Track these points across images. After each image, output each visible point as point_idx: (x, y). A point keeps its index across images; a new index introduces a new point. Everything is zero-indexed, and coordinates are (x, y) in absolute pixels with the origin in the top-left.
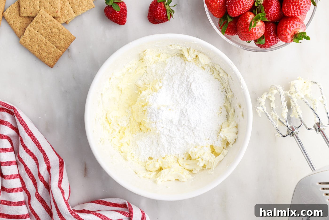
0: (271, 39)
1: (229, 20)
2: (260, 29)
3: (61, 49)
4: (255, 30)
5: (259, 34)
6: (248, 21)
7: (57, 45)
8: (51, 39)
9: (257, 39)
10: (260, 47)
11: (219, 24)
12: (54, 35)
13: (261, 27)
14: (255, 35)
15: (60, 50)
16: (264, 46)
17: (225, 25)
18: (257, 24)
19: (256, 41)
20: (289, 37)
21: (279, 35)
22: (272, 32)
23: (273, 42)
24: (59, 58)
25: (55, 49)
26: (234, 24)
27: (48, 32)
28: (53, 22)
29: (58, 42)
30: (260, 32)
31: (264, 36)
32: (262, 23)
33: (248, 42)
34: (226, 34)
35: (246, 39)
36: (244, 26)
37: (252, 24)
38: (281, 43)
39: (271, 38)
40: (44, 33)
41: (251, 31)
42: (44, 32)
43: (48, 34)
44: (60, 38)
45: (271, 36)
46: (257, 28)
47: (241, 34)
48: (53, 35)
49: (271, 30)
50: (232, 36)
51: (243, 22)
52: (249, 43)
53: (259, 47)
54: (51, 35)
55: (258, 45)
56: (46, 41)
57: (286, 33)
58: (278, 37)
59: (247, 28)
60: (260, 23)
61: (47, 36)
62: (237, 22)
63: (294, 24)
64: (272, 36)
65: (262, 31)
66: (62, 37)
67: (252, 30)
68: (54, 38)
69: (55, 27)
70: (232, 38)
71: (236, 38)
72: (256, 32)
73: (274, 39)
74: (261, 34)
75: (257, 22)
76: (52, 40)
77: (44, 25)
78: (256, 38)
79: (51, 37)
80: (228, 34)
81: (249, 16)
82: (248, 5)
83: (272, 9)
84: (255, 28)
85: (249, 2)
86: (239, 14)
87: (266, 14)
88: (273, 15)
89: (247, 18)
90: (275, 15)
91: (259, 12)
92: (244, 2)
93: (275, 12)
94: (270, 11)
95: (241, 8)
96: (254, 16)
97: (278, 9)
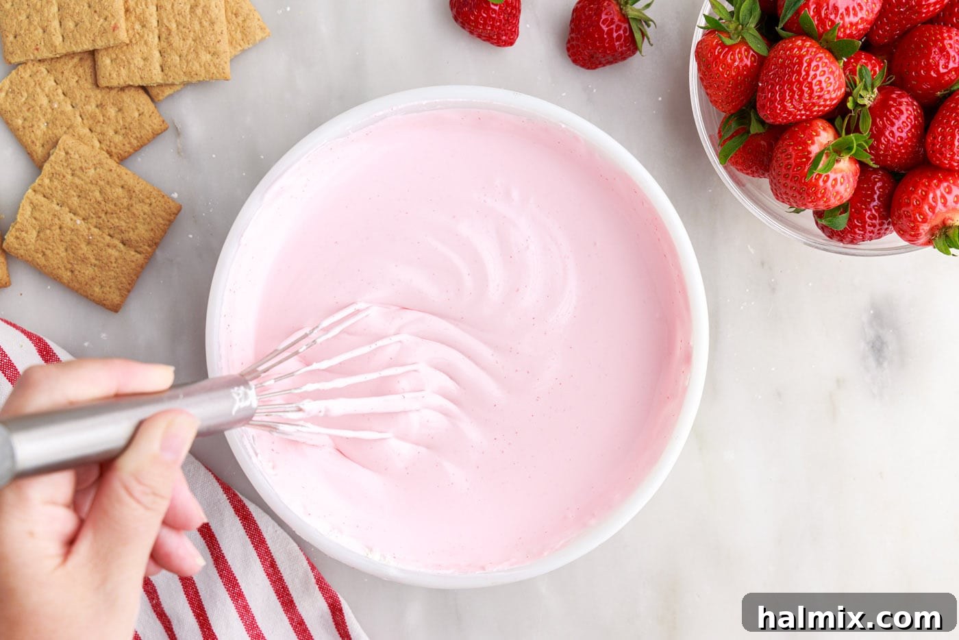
0: (867, 220)
1: (755, 128)
2: (842, 184)
3: (138, 250)
4: (825, 182)
5: (835, 197)
6: (809, 149)
7: (126, 236)
8: (103, 221)
9: (824, 211)
10: (827, 234)
11: (719, 132)
12: (113, 207)
13: (845, 178)
14: (823, 197)
15: (136, 251)
16: (839, 235)
17: (737, 137)
18: (836, 166)
19: (819, 215)
20: (924, 229)
21: (896, 213)
22: (877, 201)
23: (872, 232)
24: (137, 277)
25: (120, 251)
26: (765, 144)
27: (93, 200)
28: (106, 167)
29: (129, 228)
30: (838, 193)
31: (848, 205)
32: (853, 165)
33: (793, 209)
34: (733, 168)
35: (791, 200)
36: (795, 159)
37: (822, 162)
38: (892, 238)
39: (869, 218)
40: (80, 207)
41: (813, 181)
42: (80, 203)
43: (94, 208)
44: (134, 214)
45: (871, 210)
46: (832, 176)
47: (779, 182)
48: (110, 208)
49: (876, 193)
50: (749, 177)
51: (794, 145)
52: (798, 213)
53: (823, 235)
54: (103, 210)
55: (823, 228)
56: (89, 229)
57: (918, 215)
58: (890, 220)
59: (801, 167)
60: (845, 165)
61: (92, 214)
62: (777, 140)
63: (949, 193)
64: (873, 211)
65: (846, 190)
66: (139, 208)
67: (817, 180)
68: (113, 218)
69: (114, 183)
70: (749, 185)
71: (759, 188)
72: (825, 189)
73: (877, 222)
74: (841, 197)
75: (837, 157)
76: (109, 224)
77: (77, 181)
78: (821, 207)
79: (103, 216)
80: (739, 168)
81: (818, 135)
82: (825, 100)
83: (895, 129)
84: (828, 176)
85: (831, 89)
86: (790, 118)
87: (871, 142)
88: (893, 150)
89: (811, 138)
90: (900, 151)
91: (854, 128)
92: (816, 88)
93: (901, 143)
94: (887, 133)
95: (800, 101)
96: (835, 139)
97: (912, 135)
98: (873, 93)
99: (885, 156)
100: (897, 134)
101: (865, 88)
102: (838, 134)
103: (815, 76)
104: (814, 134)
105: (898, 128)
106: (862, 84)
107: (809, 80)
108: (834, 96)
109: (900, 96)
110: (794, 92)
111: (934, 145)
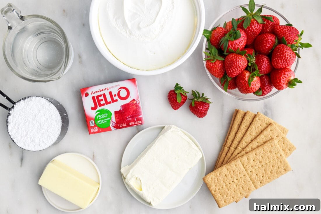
1: (229, 79)
2: (257, 84)
4: (253, 85)
6: (245, 79)
9: (255, 92)
13: (257, 82)
14: (254, 89)
16: (261, 95)
18: (254, 80)
22: (267, 84)
23: (269, 91)
30: (257, 87)
31: (260, 88)
32: (258, 78)
36: (243, 83)
38: (274, 90)
39: (266, 88)
49: (266, 82)
51: (241, 80)
55: (256, 95)
60: (256, 79)
62: (236, 80)
63: (285, 74)
64: (267, 87)
65: (259, 85)
72: (254, 87)
73: (269, 88)
74: (258, 87)
75: (253, 78)
81: (246, 75)
82: (244, 67)
83: (264, 65)
85: (244, 64)
86: (237, 75)
87: (259, 71)
88: (265, 70)
89: (244, 76)
90: (267, 70)
91: (254, 70)
92: (240, 66)
93: (267, 68)
94: (262, 67)
95: (238, 70)
97: (269, 64)
98: (254, 59)
99: (264, 72)
100: (265, 66)
101: (252, 59)
102: (250, 73)
103: (239, 63)
106: (250, 58)
107: (238, 64)
108: (245, 65)
109: (262, 57)
110: (235, 69)
111: (274, 64)
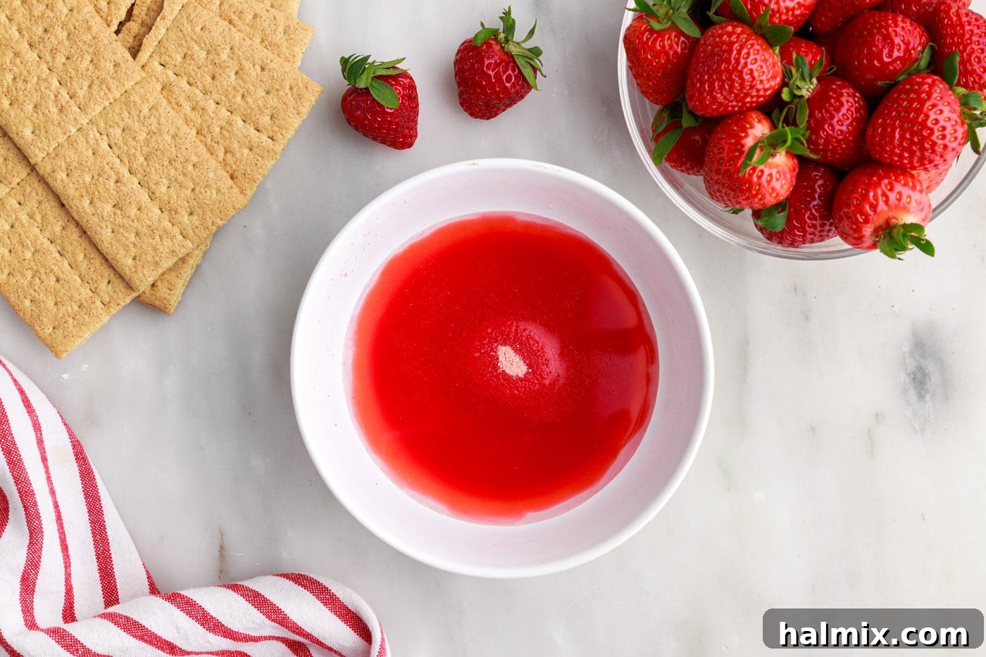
0: (807, 220)
1: (687, 122)
2: (777, 180)
4: (759, 177)
5: (771, 194)
6: (743, 142)
9: (761, 210)
10: (767, 236)
11: (652, 127)
13: (782, 174)
14: (757, 194)
16: (778, 237)
17: (670, 131)
18: (770, 160)
19: (757, 214)
20: (868, 230)
21: (837, 213)
22: (817, 200)
23: (813, 234)
26: (699, 138)
30: (773, 189)
31: (786, 205)
32: (790, 160)
33: (730, 208)
34: (666, 165)
35: (725, 198)
36: (728, 153)
37: (755, 156)
38: (836, 242)
39: (809, 218)
41: (747, 176)
45: (811, 210)
46: (767, 172)
47: (712, 179)
49: (816, 192)
50: (685, 175)
51: (727, 138)
52: (736, 213)
53: (762, 237)
55: (761, 230)
57: (858, 216)
58: (831, 220)
59: (734, 161)
60: (781, 159)
62: (710, 133)
63: (891, 190)
64: (814, 211)
65: (783, 187)
67: (751, 175)
70: (683, 183)
72: (760, 185)
73: (818, 223)
74: (778, 195)
75: (772, 151)
78: (757, 206)
80: (673, 164)
81: (752, 127)
82: (758, 91)
83: (834, 122)
84: (762, 171)
85: (764, 78)
86: (721, 110)
87: (808, 135)
88: (833, 145)
89: (744, 130)
90: (840, 146)
91: (791, 123)
92: (747, 77)
93: (841, 137)
94: (826, 127)
95: (731, 91)
96: (771, 130)
97: (854, 127)
98: (811, 83)
99: (825, 150)
100: (837, 127)
101: (803, 78)
102: (774, 126)
103: (746, 64)
104: (748, 126)
105: (838, 122)
106: (799, 74)
107: (740, 68)
108: (767, 86)
109: (840, 87)
110: (723, 82)
111: (873, 137)
